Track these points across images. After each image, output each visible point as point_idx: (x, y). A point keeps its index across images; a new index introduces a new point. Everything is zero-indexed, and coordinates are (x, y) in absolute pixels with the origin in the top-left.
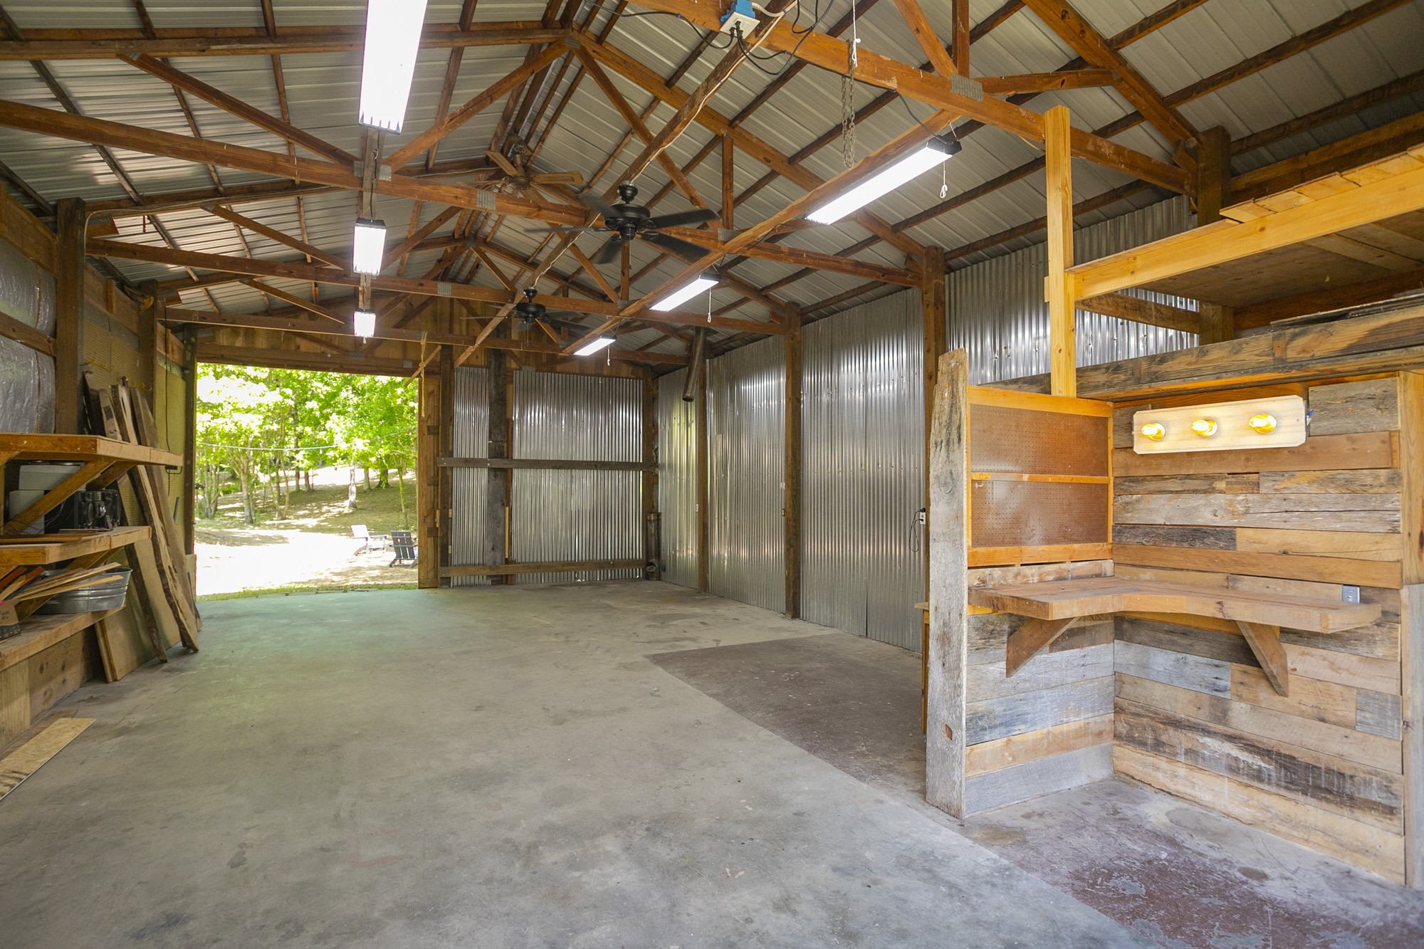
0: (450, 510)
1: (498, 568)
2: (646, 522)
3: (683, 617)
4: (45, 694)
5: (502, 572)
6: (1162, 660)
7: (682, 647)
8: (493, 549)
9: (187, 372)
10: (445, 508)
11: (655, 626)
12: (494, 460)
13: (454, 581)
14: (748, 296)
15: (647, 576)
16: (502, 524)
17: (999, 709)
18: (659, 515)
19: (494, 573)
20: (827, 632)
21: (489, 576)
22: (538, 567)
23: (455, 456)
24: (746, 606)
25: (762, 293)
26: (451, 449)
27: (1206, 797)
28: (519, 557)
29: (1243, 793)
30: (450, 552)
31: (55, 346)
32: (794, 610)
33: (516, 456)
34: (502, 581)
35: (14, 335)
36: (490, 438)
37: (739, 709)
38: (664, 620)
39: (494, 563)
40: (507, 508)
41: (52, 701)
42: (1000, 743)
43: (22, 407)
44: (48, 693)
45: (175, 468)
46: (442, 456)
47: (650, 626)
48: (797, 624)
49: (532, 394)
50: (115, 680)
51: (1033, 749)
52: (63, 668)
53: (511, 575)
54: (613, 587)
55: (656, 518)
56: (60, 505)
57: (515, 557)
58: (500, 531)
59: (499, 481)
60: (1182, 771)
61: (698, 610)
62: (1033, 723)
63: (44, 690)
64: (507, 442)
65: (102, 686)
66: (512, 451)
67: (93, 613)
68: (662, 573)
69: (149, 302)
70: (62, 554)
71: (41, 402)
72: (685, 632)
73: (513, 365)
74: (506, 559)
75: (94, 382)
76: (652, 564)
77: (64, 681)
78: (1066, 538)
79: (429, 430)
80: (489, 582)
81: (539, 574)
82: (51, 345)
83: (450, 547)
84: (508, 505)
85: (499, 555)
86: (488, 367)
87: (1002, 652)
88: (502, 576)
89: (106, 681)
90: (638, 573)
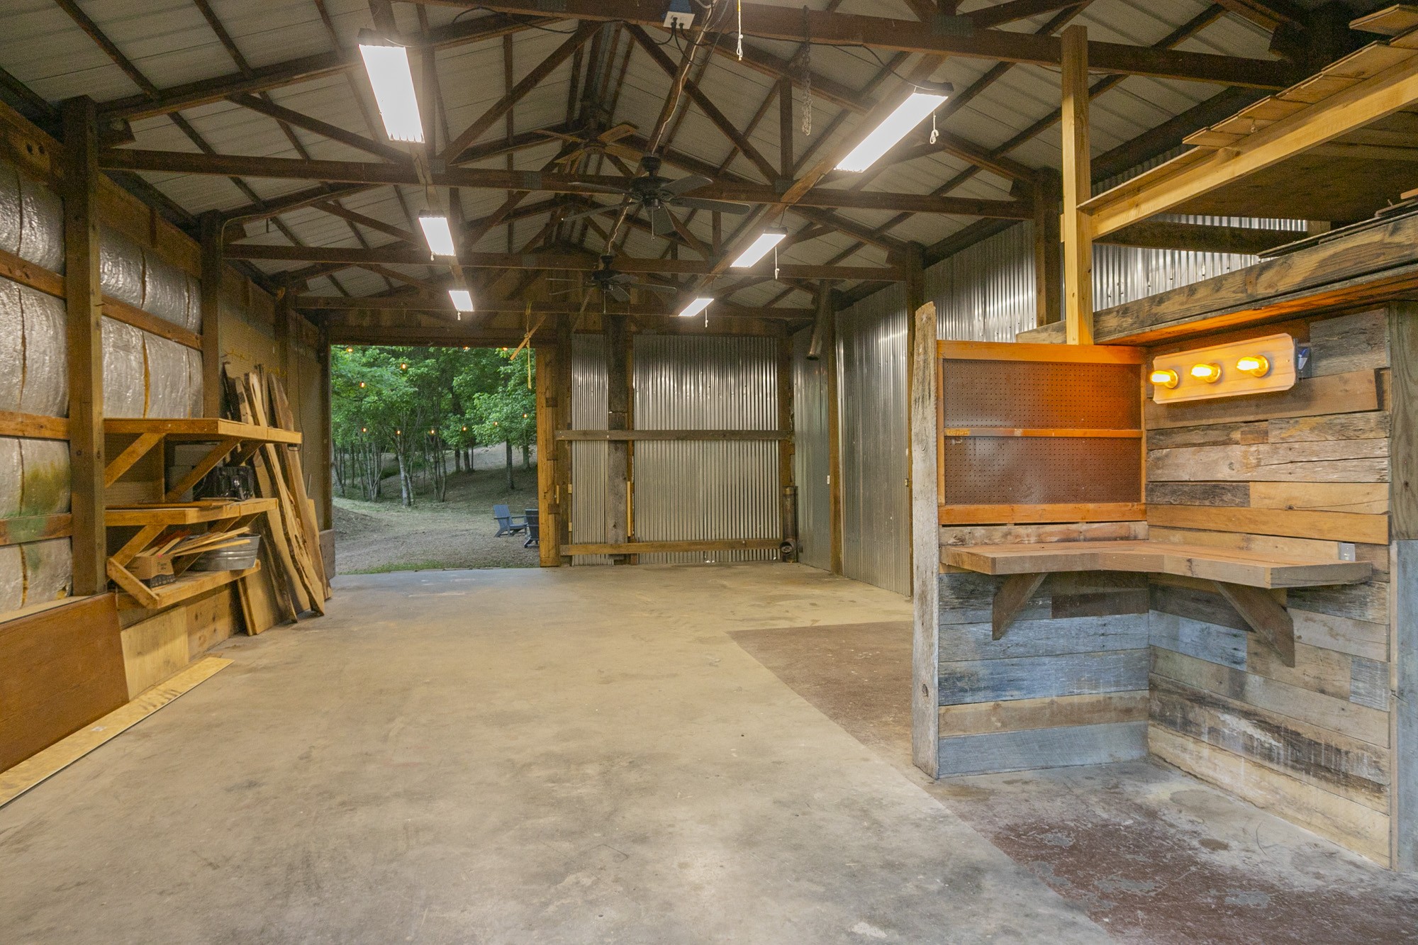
0: (570, 486)
1: (619, 547)
2: (783, 496)
3: (797, 597)
4: (200, 638)
5: (624, 551)
6: (1190, 630)
7: (774, 625)
8: (615, 526)
9: (322, 355)
10: (564, 483)
11: (759, 606)
12: (613, 432)
13: (575, 561)
14: (862, 240)
15: (785, 558)
16: (624, 499)
17: (983, 672)
18: (795, 489)
19: (615, 552)
21: (611, 555)
22: (663, 546)
23: (574, 428)
24: (875, 589)
25: (876, 236)
26: (569, 421)
27: (1225, 780)
28: (643, 534)
29: (1256, 774)
30: (570, 529)
31: (202, 342)
33: (638, 427)
34: (624, 559)
35: (169, 336)
36: (610, 408)
37: (789, 681)
38: (771, 600)
39: (616, 541)
40: (629, 483)
41: (206, 646)
42: (986, 706)
43: (177, 396)
44: (202, 639)
45: (295, 445)
46: (561, 429)
47: (753, 605)
49: (653, 358)
50: (255, 634)
51: (1032, 718)
52: (214, 619)
53: (635, 554)
54: (742, 568)
55: (793, 493)
56: (203, 479)
57: (639, 536)
58: (622, 507)
59: (620, 454)
60: (1206, 752)
61: (817, 592)
62: (1030, 690)
63: (199, 635)
64: (628, 412)
65: (245, 638)
66: (633, 422)
67: (231, 571)
68: (800, 554)
69: (281, 293)
70: (198, 517)
71: (192, 391)
72: (787, 612)
73: (633, 328)
74: (629, 538)
75: (232, 372)
76: (788, 544)
77: (215, 630)
78: (1075, 496)
79: (547, 402)
80: (611, 561)
81: (664, 554)
82: (198, 341)
83: (570, 524)
84: (630, 480)
85: (621, 532)
86: (605, 331)
87: (987, 613)
88: (625, 555)
89: (248, 635)
90: (776, 554)
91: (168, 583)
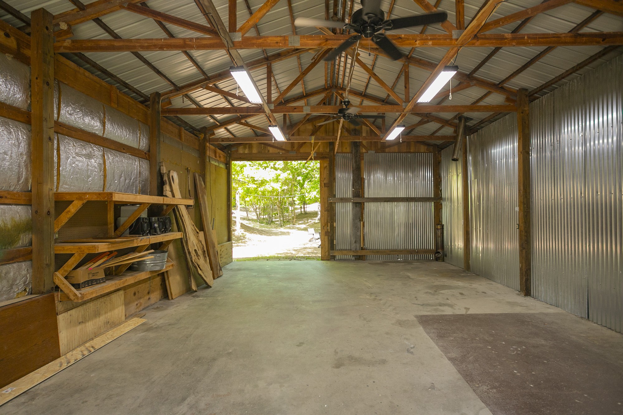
0: (335, 223)
1: (357, 252)
2: (436, 229)
3: (449, 287)
4: (137, 304)
5: (359, 254)
7: (443, 311)
8: (355, 242)
9: (228, 165)
10: (332, 222)
11: (430, 293)
12: (354, 198)
13: (337, 258)
14: (491, 91)
15: (437, 259)
16: (360, 229)
18: (443, 226)
19: (355, 254)
20: (552, 310)
21: (353, 256)
22: (378, 252)
23: (337, 197)
24: (493, 283)
25: (499, 87)
26: (334, 193)
28: (368, 246)
30: (335, 243)
31: (149, 155)
32: (526, 290)
33: (366, 196)
34: (359, 258)
35: (124, 151)
36: (353, 188)
38: (437, 289)
39: (356, 249)
40: (362, 222)
41: (141, 308)
43: (130, 181)
44: (139, 304)
45: (191, 206)
46: (331, 197)
47: (426, 293)
48: (528, 301)
49: (374, 165)
50: (172, 299)
52: (148, 293)
53: (365, 256)
54: (416, 264)
55: (441, 227)
56: (133, 224)
57: (366, 246)
58: (359, 234)
59: (358, 209)
61: (460, 284)
63: (136, 303)
64: (361, 189)
65: (167, 301)
66: (364, 194)
67: (150, 271)
68: (445, 258)
69: (202, 136)
71: (141, 179)
72: (448, 299)
73: (364, 150)
74: (362, 247)
75: (164, 170)
76: (439, 252)
77: (149, 299)
79: (325, 185)
80: (354, 258)
81: (378, 256)
82: (147, 155)
83: (335, 241)
84: (362, 221)
85: (358, 245)
86: (351, 153)
88: (360, 256)
89: (169, 299)
90: (432, 257)
91: (97, 284)
